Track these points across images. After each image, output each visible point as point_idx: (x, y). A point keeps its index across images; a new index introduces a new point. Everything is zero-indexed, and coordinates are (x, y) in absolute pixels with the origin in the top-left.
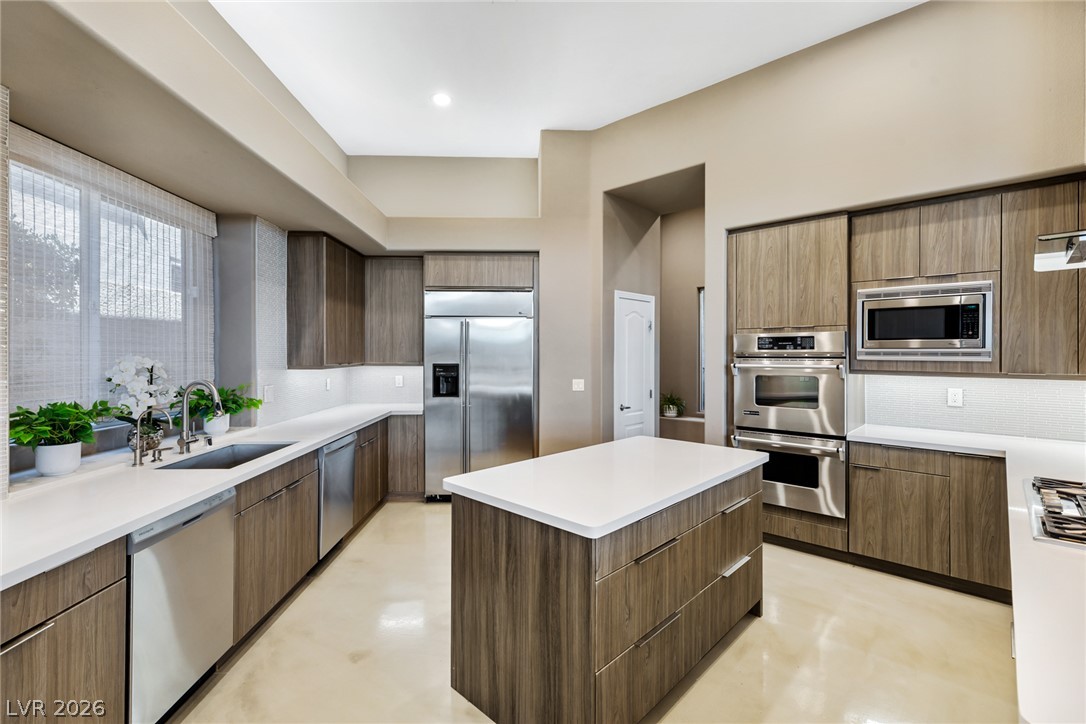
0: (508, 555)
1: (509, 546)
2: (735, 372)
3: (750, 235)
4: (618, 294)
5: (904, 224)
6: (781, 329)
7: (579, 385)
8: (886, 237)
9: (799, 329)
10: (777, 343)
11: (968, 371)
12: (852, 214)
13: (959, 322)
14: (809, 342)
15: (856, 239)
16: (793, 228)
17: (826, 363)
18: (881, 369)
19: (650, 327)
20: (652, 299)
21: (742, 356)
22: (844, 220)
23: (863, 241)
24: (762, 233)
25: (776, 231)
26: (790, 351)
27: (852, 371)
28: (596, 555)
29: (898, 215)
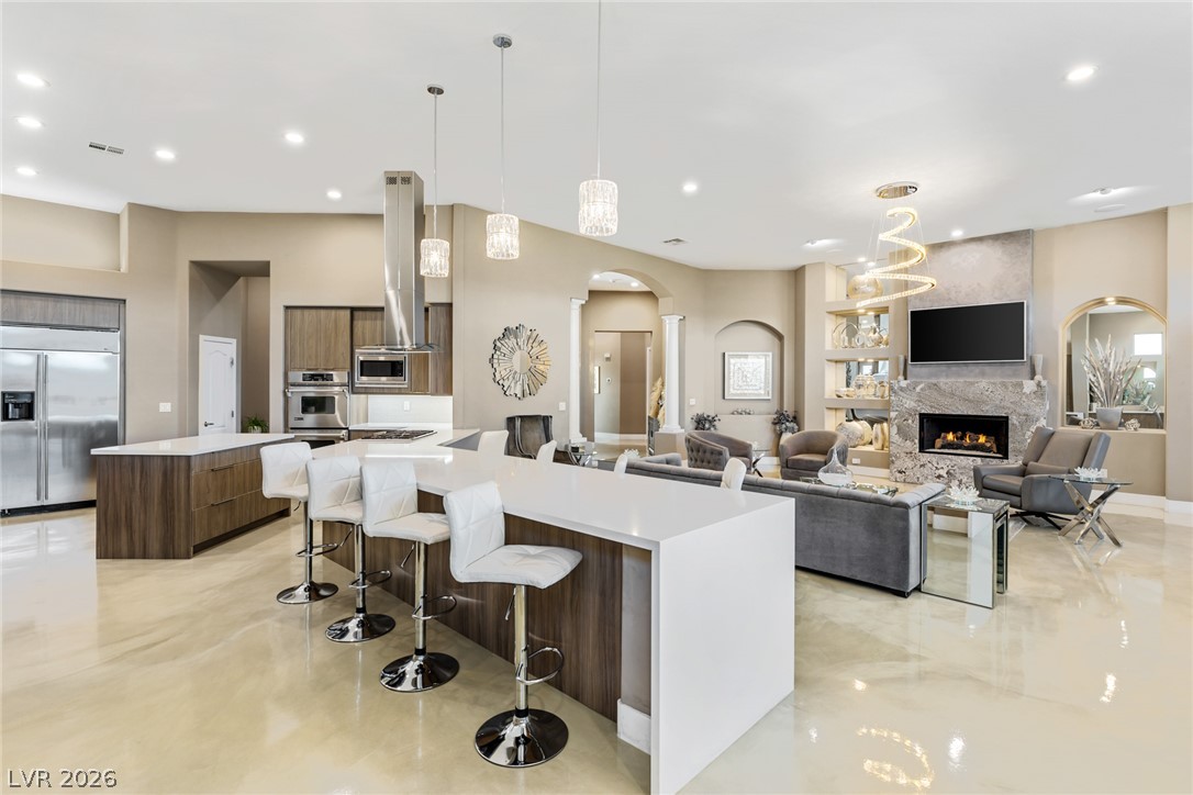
0: (141, 476)
1: (142, 472)
2: (289, 395)
3: (299, 312)
4: (202, 337)
5: (376, 319)
6: (316, 369)
7: (165, 407)
8: (368, 323)
9: (326, 370)
10: (313, 377)
11: (400, 392)
12: (353, 310)
13: (394, 369)
14: (330, 377)
15: (355, 322)
16: (323, 312)
17: (337, 389)
18: (367, 391)
19: (232, 363)
20: (234, 341)
21: (294, 385)
22: (348, 312)
23: (358, 324)
24: (306, 312)
25: (313, 312)
26: (320, 382)
27: (353, 393)
28: (193, 463)
29: (373, 314)
